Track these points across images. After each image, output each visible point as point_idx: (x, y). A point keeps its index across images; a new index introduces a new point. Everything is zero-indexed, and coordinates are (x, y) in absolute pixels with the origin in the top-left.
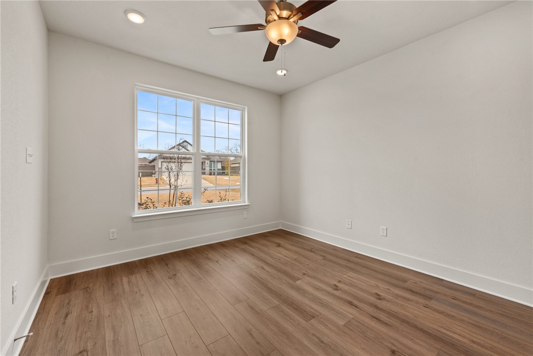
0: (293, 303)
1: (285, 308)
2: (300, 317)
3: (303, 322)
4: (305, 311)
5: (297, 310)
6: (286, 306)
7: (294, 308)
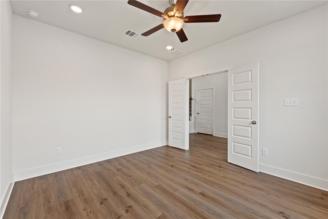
0: (166, 194)
1: (171, 190)
2: (163, 186)
3: (162, 184)
4: (160, 189)
5: (164, 190)
6: (171, 191)
7: (165, 190)
